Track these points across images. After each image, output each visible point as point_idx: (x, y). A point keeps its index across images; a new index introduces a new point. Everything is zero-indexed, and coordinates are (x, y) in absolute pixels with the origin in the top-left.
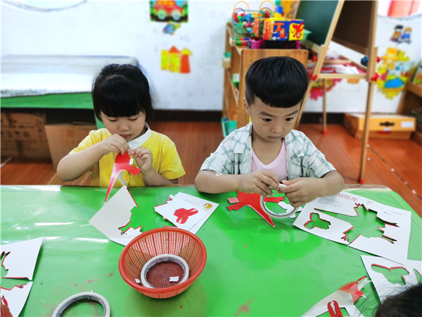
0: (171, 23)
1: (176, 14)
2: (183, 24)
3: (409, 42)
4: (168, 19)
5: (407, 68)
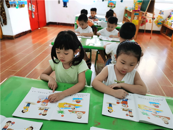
0: (112, 8)
1: (113, 6)
2: (114, 8)
3: (163, 14)
4: (111, 7)
5: (163, 20)
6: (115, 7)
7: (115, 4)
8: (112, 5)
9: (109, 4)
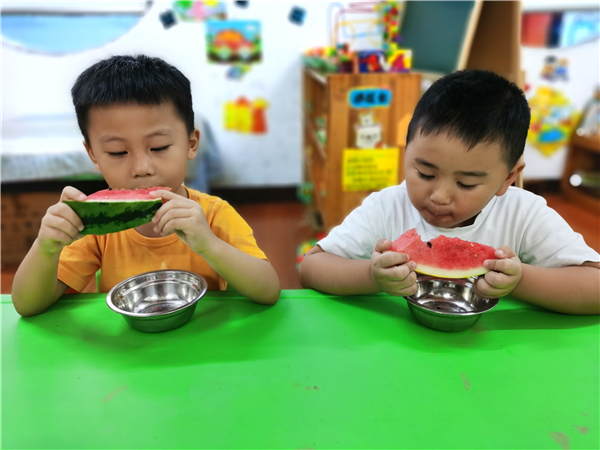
0: (239, 65)
1: (245, 52)
3: (565, 79)
4: (234, 59)
6: (256, 57)
7: (257, 41)
8: (233, 45)
9: (213, 41)
